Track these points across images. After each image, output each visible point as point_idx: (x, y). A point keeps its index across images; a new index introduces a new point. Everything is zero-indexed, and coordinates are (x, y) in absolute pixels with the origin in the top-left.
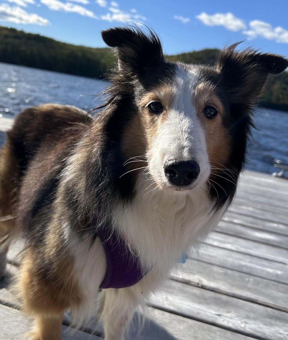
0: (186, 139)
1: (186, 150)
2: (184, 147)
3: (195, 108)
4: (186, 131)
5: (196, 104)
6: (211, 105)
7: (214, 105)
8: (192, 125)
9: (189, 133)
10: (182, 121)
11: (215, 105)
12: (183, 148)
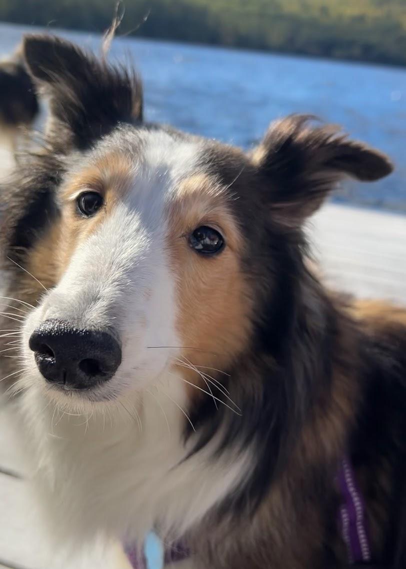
0: (112, 283)
1: (101, 305)
2: (99, 299)
3: (167, 221)
4: (122, 265)
5: (172, 215)
6: (211, 226)
7: (218, 225)
8: (144, 255)
9: (126, 270)
10: (124, 241)
11: (219, 227)
12: (95, 299)
